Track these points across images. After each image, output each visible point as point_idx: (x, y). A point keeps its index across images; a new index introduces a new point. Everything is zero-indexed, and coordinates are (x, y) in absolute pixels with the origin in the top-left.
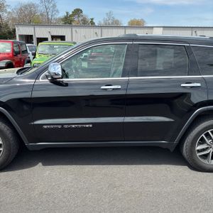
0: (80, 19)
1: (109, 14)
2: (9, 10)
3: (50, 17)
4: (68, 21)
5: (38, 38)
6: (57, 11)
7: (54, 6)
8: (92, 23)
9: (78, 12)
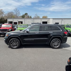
0: (27, 16)
1: (36, 15)
2: (5, 14)
3: (18, 16)
4: (23, 17)
5: (14, 22)
6: (20, 14)
7: (19, 12)
8: (31, 17)
9: (26, 14)
